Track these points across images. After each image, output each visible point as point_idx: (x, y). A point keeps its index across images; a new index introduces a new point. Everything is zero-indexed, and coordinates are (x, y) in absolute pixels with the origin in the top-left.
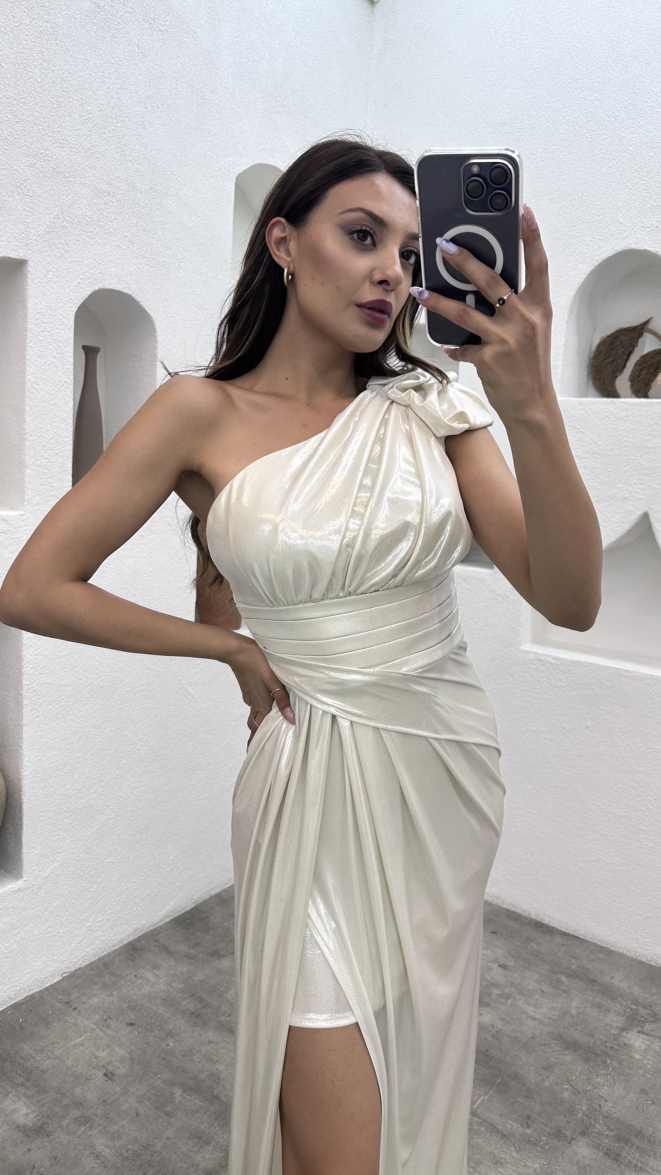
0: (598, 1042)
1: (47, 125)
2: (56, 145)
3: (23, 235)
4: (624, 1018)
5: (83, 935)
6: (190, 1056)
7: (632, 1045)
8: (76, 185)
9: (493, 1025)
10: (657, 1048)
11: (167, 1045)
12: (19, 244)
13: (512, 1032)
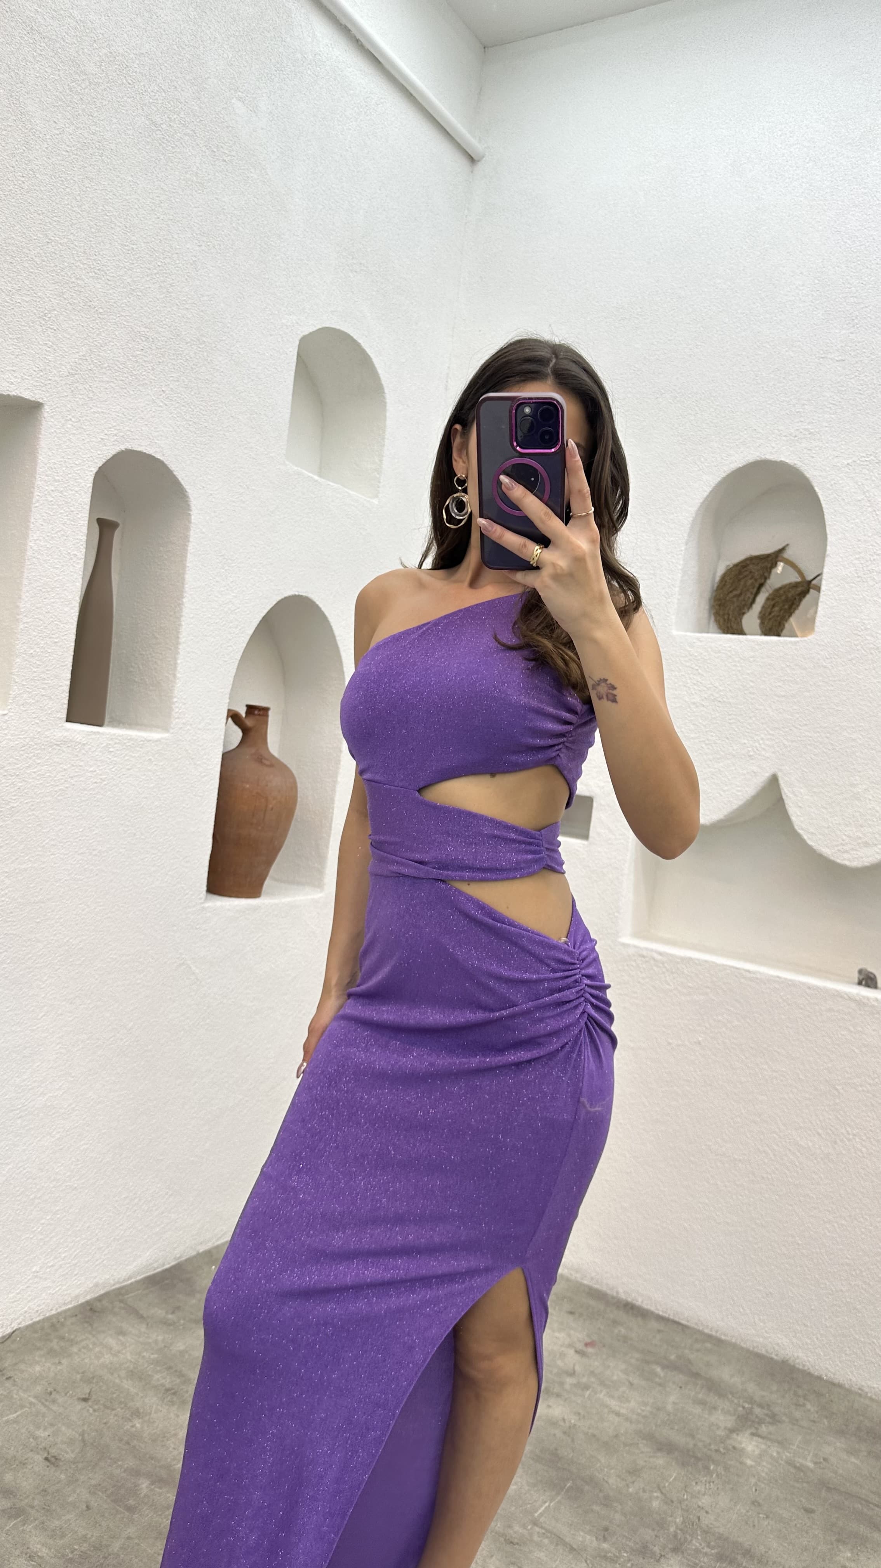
0: (700, 1444)
1: (82, 250)
2: (91, 274)
3: (41, 374)
4: (734, 1418)
5: (26, 1283)
6: (163, 1441)
7: (743, 1448)
8: (109, 324)
9: (564, 1420)
10: (775, 1454)
11: (132, 1426)
12: (35, 384)
13: (589, 1428)
